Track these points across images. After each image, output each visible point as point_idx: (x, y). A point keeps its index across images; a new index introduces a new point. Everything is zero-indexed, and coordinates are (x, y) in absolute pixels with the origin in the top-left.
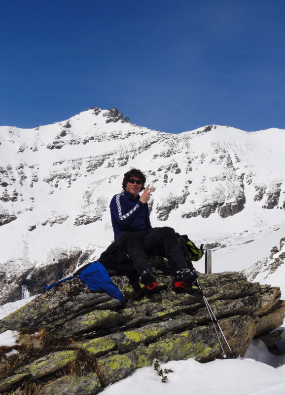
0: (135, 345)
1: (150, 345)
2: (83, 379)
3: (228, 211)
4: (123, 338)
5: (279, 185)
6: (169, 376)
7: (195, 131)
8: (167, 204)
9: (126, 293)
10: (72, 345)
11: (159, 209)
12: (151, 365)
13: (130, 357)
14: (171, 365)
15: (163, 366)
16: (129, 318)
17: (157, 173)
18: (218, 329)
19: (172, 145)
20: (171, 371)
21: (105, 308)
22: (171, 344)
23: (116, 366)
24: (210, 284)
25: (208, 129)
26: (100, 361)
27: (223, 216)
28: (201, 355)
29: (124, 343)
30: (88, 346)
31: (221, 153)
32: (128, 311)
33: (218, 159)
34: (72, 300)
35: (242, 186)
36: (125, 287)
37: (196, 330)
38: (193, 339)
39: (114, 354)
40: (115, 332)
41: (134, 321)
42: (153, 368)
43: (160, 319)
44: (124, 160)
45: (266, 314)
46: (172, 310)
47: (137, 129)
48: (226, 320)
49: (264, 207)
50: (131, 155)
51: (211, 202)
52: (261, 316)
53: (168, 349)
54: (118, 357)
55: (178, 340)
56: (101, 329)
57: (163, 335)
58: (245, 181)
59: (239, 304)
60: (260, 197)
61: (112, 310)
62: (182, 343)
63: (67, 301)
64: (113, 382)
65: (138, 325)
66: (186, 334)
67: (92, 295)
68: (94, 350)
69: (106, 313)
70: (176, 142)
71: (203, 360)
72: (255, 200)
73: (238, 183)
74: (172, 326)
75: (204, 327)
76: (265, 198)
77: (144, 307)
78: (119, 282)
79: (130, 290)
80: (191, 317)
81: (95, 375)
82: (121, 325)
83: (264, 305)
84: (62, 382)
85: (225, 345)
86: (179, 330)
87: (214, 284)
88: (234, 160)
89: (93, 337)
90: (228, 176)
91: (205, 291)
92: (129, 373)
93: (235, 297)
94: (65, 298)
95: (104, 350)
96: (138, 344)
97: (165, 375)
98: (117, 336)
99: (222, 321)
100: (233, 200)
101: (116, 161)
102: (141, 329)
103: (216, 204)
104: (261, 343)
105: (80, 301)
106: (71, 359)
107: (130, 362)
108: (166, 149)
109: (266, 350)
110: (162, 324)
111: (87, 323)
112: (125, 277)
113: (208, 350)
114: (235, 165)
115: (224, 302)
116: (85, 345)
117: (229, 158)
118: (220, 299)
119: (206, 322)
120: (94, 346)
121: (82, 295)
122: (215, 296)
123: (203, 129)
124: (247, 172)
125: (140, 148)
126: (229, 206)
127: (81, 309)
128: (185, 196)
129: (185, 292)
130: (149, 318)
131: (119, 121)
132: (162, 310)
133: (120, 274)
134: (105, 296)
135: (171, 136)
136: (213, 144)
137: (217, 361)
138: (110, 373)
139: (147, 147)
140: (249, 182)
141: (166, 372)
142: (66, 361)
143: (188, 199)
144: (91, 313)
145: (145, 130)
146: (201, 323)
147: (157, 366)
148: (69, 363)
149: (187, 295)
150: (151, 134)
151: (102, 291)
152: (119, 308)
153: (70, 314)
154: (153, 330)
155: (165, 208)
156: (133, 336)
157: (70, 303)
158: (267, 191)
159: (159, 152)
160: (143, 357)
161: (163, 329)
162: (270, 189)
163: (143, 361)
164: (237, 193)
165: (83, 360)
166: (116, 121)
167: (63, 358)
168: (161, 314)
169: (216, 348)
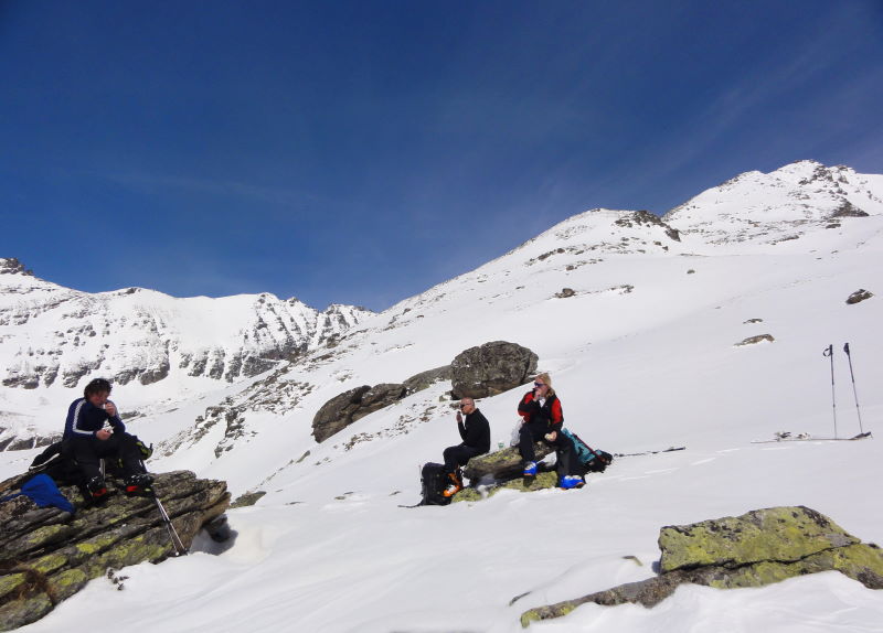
0: (88, 557)
1: (104, 555)
2: (32, 601)
3: (150, 379)
4: (76, 551)
5: (206, 353)
6: (125, 582)
7: (116, 292)
8: (78, 370)
9: (76, 504)
10: (17, 567)
11: (66, 375)
12: (104, 574)
13: (82, 570)
14: (126, 571)
15: (118, 574)
16: (81, 529)
17: (66, 335)
18: (170, 528)
19: (87, 305)
20: (126, 578)
21: (54, 523)
22: (126, 550)
23: (68, 582)
24: (163, 486)
25: (132, 291)
26: (52, 580)
27: (144, 383)
28: (154, 556)
29: (77, 556)
30: (39, 566)
31: (145, 318)
32: (79, 523)
33: (141, 324)
34: (18, 519)
35: (167, 353)
36: (75, 497)
37: (149, 533)
38: (147, 542)
39: (66, 570)
40: (65, 546)
41: (85, 532)
42: (106, 577)
43: (113, 526)
44: (24, 318)
45: (211, 507)
46: (125, 516)
47: (43, 284)
48: (178, 519)
49: (190, 375)
50: (33, 312)
51: (131, 368)
52: (207, 509)
53: (122, 556)
54: (70, 572)
55: (133, 545)
56: (51, 546)
57: (117, 542)
58: (170, 346)
59: (190, 502)
60: (186, 364)
61: (62, 524)
62: (137, 548)
63: (11, 520)
64: (65, 599)
65: (90, 535)
66: (140, 538)
67: (41, 511)
68: (44, 569)
69: (57, 528)
70: (91, 302)
71: (156, 562)
72: (180, 367)
73: (162, 349)
74: (127, 532)
75: (158, 529)
76: (191, 365)
77: (95, 515)
78: (68, 492)
79: (80, 500)
80: (144, 520)
81: (45, 595)
82: (72, 537)
83: (212, 499)
84: (8, 609)
85: (176, 542)
86: (133, 535)
87: (167, 485)
88: (158, 325)
89: (41, 555)
90: (151, 342)
91: (158, 493)
92: (81, 587)
93: (186, 496)
94: (8, 518)
95: (55, 567)
96: (92, 555)
97: (120, 582)
98: (69, 550)
99: (174, 521)
100: (156, 367)
101: (12, 319)
102: (94, 539)
103: (136, 371)
104: (205, 533)
105: (26, 519)
106: (19, 583)
107: (84, 575)
108: (79, 309)
109: (209, 538)
110: (116, 531)
111: (34, 541)
112: (74, 488)
113: (161, 550)
114: (160, 331)
115: (176, 501)
116: (34, 565)
117: (153, 323)
118: (173, 499)
119: (159, 523)
120: (43, 564)
121: (30, 513)
122: (168, 497)
123: (125, 290)
124: (172, 338)
125: (45, 306)
126: (151, 372)
127: (27, 527)
128: (100, 361)
129: (138, 495)
130: (100, 526)
131: (19, 274)
132: (115, 516)
133: (69, 484)
134: (55, 510)
135: (86, 296)
136: (136, 307)
137: (170, 560)
138: (63, 589)
139: (54, 305)
140: (175, 349)
141: (121, 579)
142: (13, 586)
143: (103, 364)
144: (39, 530)
145: (53, 286)
146: (155, 525)
147: (111, 574)
148: (17, 587)
149: (140, 498)
150: (60, 291)
151: (51, 506)
152: (68, 521)
153: (14, 533)
154: (107, 539)
155: (74, 374)
156: (86, 547)
157: (15, 523)
158: (194, 358)
159: (69, 312)
160: (96, 568)
161: (117, 536)
162: (197, 357)
163: (97, 572)
164: (161, 359)
165: (33, 582)
166: (15, 272)
167: (10, 583)
168: (113, 521)
169: (169, 547)
